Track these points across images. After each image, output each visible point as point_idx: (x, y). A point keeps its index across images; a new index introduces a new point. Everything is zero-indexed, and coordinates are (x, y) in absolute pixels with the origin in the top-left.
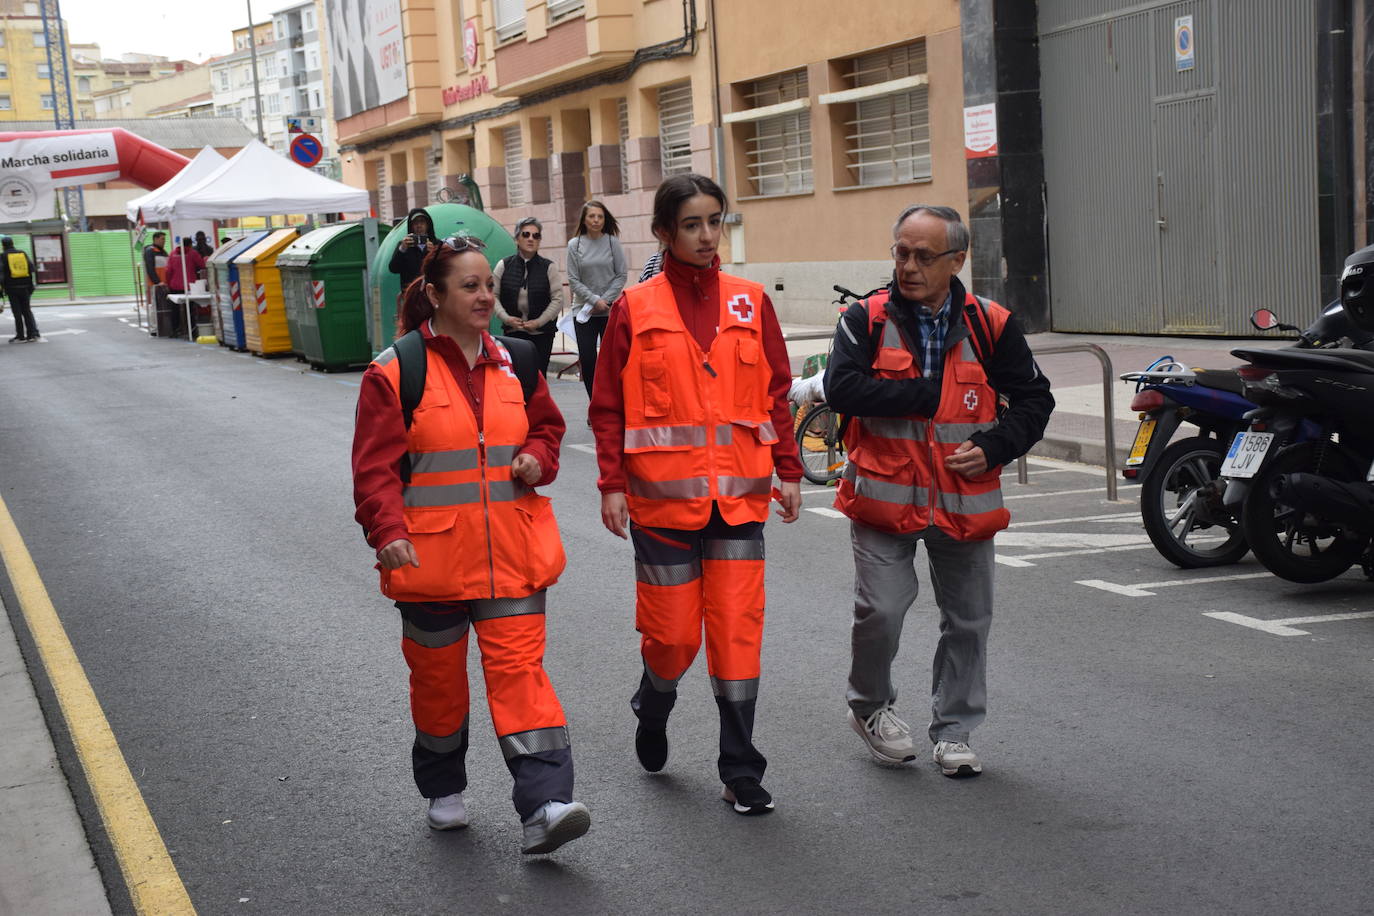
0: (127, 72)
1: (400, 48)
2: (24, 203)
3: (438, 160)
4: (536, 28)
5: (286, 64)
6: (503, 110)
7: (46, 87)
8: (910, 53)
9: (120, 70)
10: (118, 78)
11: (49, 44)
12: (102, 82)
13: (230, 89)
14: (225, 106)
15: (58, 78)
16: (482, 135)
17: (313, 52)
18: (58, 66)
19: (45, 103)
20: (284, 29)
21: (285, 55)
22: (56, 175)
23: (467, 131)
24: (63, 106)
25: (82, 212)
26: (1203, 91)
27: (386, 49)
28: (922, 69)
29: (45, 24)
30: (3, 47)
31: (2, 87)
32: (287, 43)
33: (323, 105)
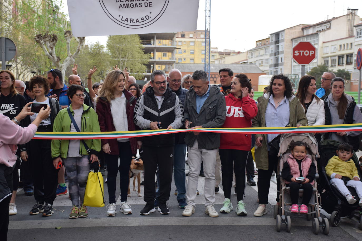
0: (224, 54)
5: (272, 49)
7: (203, 57)
9: (222, 54)
10: (222, 56)
11: (206, 45)
12: (218, 56)
13: (253, 57)
14: (251, 62)
15: (207, 54)
17: (282, 45)
19: (203, 61)
20: (274, 39)
21: (273, 47)
29: (206, 40)
30: (194, 46)
31: (192, 56)
32: (274, 43)
33: (283, 61)
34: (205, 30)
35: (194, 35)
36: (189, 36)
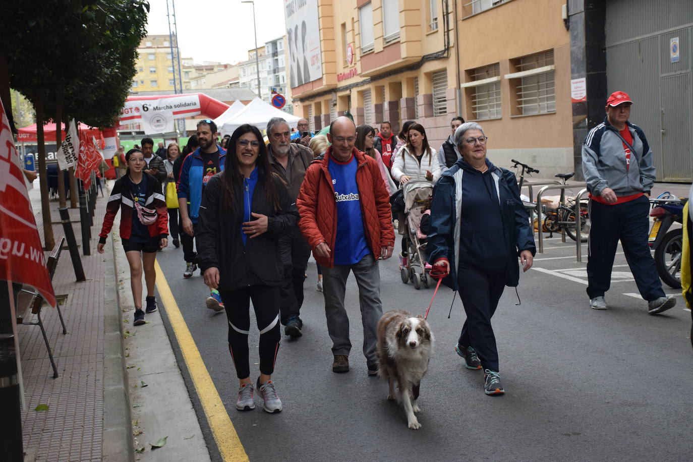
0: (204, 69)
1: (319, 56)
2: (162, 126)
3: (335, 105)
4: (379, 47)
5: (270, 64)
6: (363, 83)
7: (171, 76)
8: (547, 55)
9: (202, 69)
10: (201, 72)
11: (173, 58)
12: (194, 73)
13: (246, 76)
14: (244, 83)
15: (176, 72)
16: (354, 94)
17: (282, 59)
18: (176, 68)
19: (171, 83)
20: (270, 50)
21: (270, 61)
22: (175, 113)
23: (348, 92)
24: (178, 84)
25: (184, 129)
26: (683, 72)
27: (314, 57)
28: (552, 63)
29: (172, 50)
30: (154, 60)
31: (153, 77)
32: (271, 56)
33: (285, 82)
34: (169, 34)
35: (153, 44)
36: (145, 44)
